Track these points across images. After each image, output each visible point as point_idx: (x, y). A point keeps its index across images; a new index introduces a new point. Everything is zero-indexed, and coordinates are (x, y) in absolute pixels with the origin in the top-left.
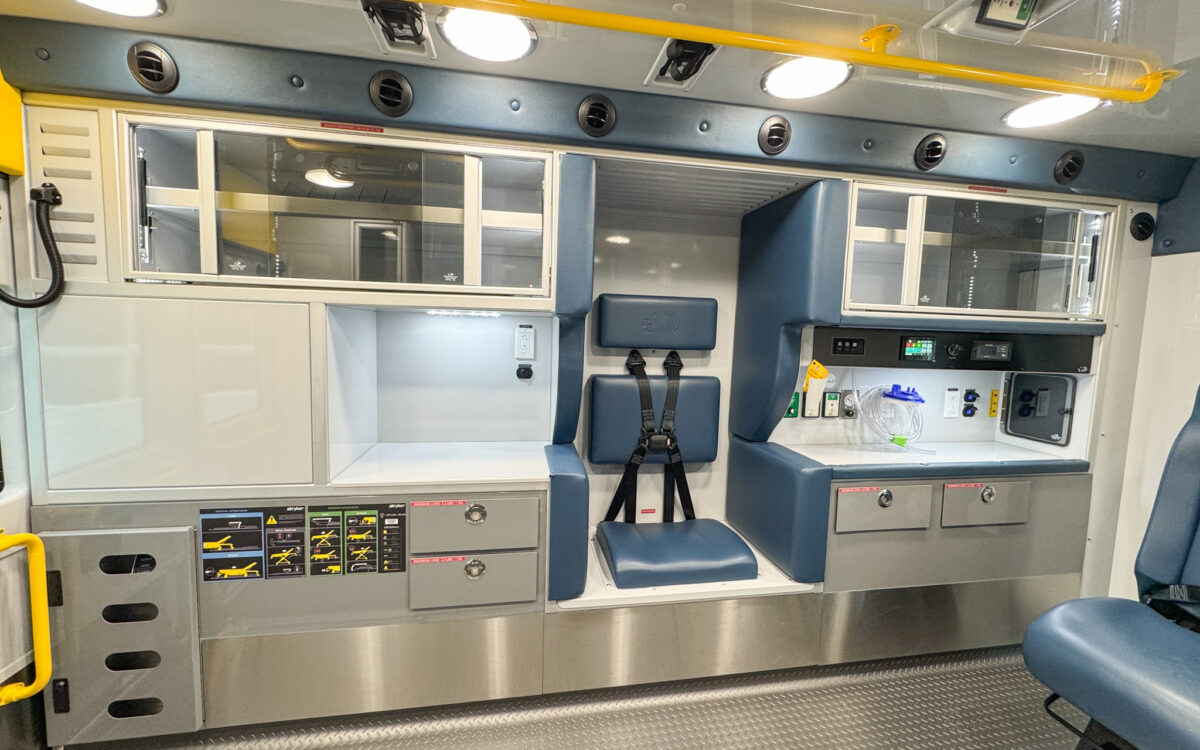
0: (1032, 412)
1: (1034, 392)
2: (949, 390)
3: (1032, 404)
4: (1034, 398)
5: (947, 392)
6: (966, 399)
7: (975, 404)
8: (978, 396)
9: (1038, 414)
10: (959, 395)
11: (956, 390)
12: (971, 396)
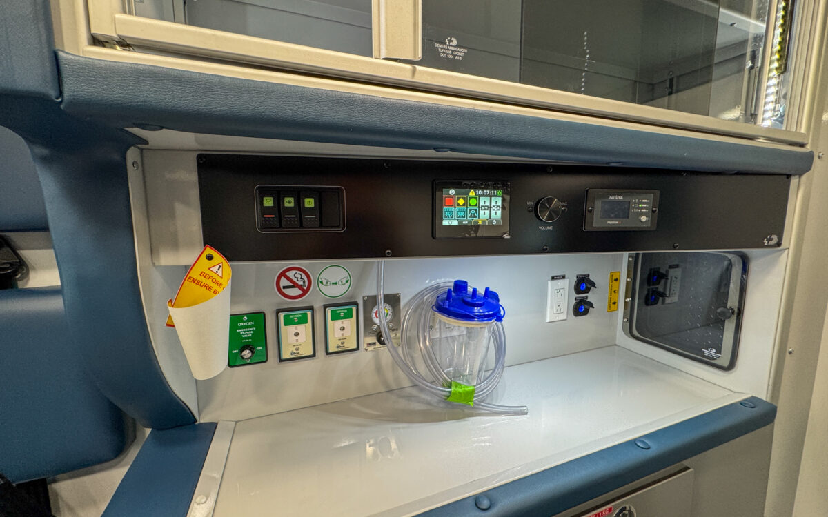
0: (661, 299)
1: (663, 271)
2: (553, 278)
3: (661, 288)
4: (663, 281)
5: (550, 283)
6: (578, 290)
7: (591, 297)
8: (593, 284)
9: (668, 300)
10: (567, 286)
11: (564, 277)
12: (583, 284)
